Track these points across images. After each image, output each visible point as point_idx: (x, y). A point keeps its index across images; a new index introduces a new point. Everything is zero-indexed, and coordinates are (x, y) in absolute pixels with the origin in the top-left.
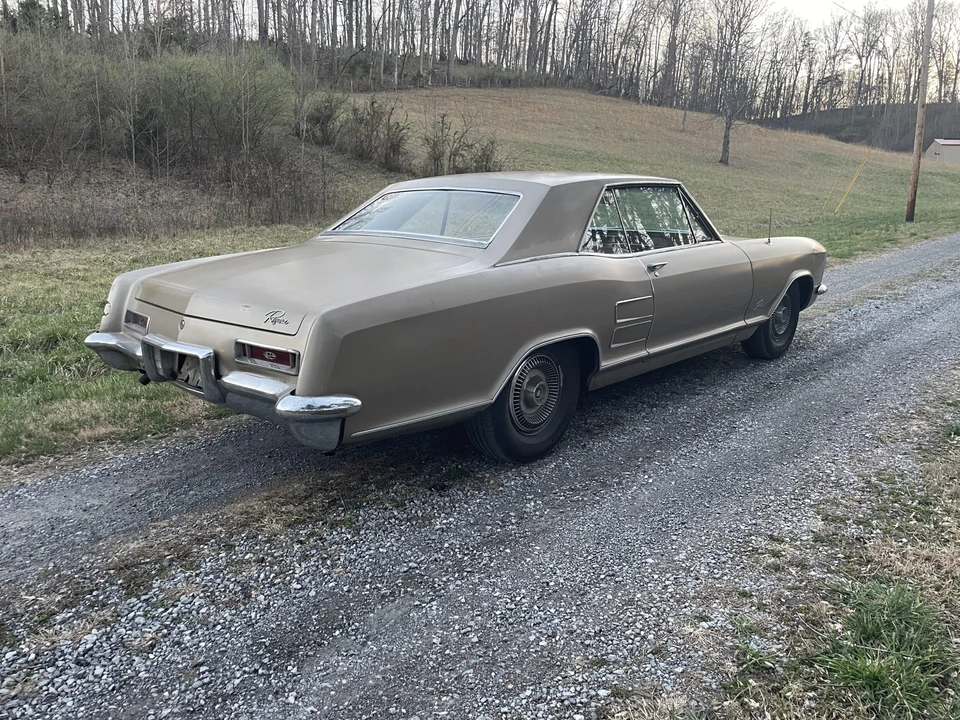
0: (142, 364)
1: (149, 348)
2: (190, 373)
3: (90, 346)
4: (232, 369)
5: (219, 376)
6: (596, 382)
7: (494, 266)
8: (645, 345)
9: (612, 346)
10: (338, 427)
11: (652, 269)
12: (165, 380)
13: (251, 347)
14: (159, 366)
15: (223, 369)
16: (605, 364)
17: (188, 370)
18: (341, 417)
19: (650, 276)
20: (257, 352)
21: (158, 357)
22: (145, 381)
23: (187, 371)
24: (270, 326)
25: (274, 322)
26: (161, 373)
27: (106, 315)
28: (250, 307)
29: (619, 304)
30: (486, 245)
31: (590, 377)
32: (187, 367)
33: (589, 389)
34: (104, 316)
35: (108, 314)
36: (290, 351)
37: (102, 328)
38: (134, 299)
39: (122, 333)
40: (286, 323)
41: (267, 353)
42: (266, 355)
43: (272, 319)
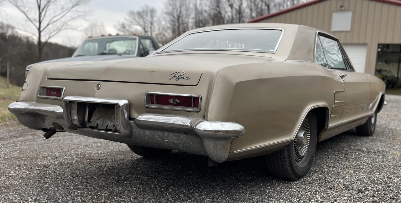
2: (100, 121)
4: (141, 113)
5: (130, 118)
6: (324, 136)
7: (286, 61)
8: (340, 118)
9: (332, 116)
11: (341, 77)
14: (75, 117)
15: (135, 113)
16: (331, 125)
19: (342, 81)
20: (163, 100)
21: (75, 111)
23: (97, 120)
24: (174, 81)
25: (178, 78)
26: (76, 122)
27: (24, 91)
28: (155, 71)
29: (336, 92)
30: (274, 51)
31: (321, 133)
32: (95, 118)
33: (320, 141)
34: (23, 91)
35: (25, 90)
36: (193, 95)
37: (21, 99)
38: (47, 79)
39: (35, 103)
40: (188, 79)
41: (171, 100)
42: (171, 101)
43: (176, 77)
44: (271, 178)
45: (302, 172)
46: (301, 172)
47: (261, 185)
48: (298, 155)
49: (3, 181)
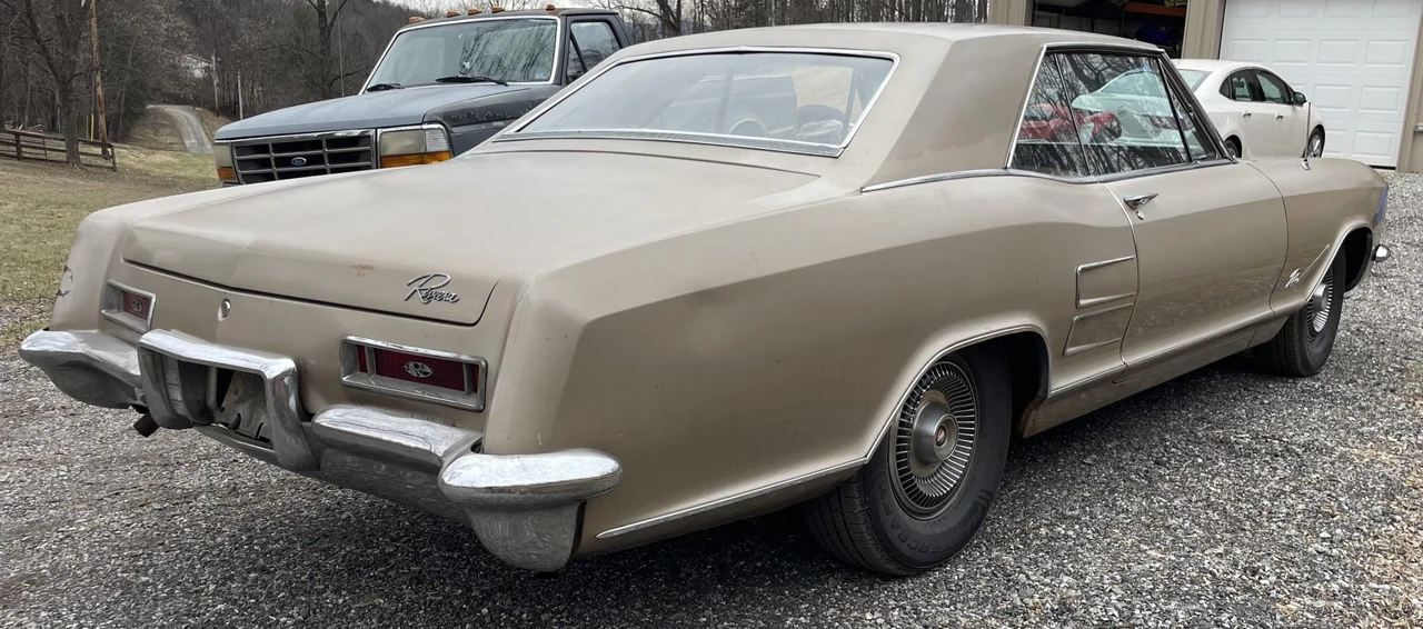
0: (139, 393)
1: (156, 360)
2: (243, 410)
3: (33, 358)
4: (334, 400)
5: (307, 414)
6: (1040, 419)
7: (861, 191)
8: (1121, 348)
9: (1070, 350)
10: (573, 521)
11: (1133, 205)
12: (189, 425)
13: (377, 351)
14: (177, 395)
15: (315, 400)
16: (1060, 383)
17: (240, 401)
18: (577, 500)
19: (1130, 219)
20: (391, 363)
21: (173, 377)
22: (146, 428)
23: (237, 408)
24: (417, 306)
25: (428, 298)
26: (181, 409)
27: (63, 295)
28: (372, 268)
29: (1083, 270)
30: (837, 150)
31: (1027, 411)
32: (236, 397)
33: (1027, 434)
34: (60, 297)
35: (67, 292)
36: (464, 357)
37: (57, 319)
38: (122, 260)
39: (94, 331)
40: (455, 300)
41: (411, 365)
42: (411, 369)
43: (424, 293)
44: (833, 566)
45: (931, 551)
46: (925, 552)
47: (783, 594)
48: (918, 496)
49: (41, 554)
